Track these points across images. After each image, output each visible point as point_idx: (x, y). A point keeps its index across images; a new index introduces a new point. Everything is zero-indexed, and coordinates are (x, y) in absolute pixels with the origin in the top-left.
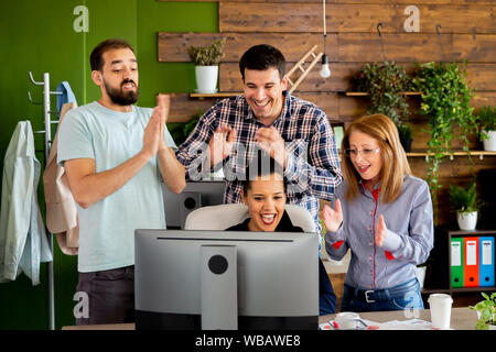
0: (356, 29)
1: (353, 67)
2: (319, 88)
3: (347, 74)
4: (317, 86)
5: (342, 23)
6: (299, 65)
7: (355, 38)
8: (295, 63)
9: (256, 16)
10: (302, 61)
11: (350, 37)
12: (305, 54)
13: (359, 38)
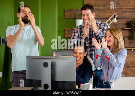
0: (129, 8)
1: (128, 20)
2: (116, 27)
3: (126, 22)
4: (115, 26)
5: (124, 6)
6: (109, 19)
7: (129, 10)
8: (108, 19)
9: (96, 4)
10: (111, 18)
11: (127, 10)
12: (112, 16)
13: (130, 10)
